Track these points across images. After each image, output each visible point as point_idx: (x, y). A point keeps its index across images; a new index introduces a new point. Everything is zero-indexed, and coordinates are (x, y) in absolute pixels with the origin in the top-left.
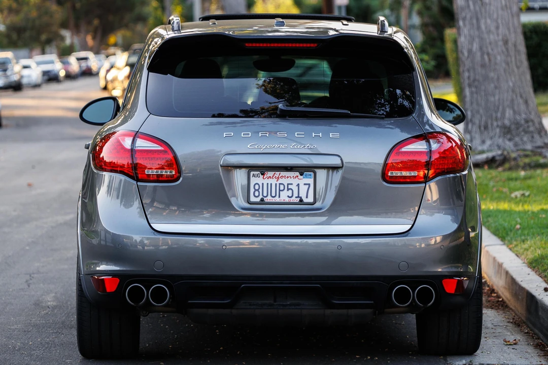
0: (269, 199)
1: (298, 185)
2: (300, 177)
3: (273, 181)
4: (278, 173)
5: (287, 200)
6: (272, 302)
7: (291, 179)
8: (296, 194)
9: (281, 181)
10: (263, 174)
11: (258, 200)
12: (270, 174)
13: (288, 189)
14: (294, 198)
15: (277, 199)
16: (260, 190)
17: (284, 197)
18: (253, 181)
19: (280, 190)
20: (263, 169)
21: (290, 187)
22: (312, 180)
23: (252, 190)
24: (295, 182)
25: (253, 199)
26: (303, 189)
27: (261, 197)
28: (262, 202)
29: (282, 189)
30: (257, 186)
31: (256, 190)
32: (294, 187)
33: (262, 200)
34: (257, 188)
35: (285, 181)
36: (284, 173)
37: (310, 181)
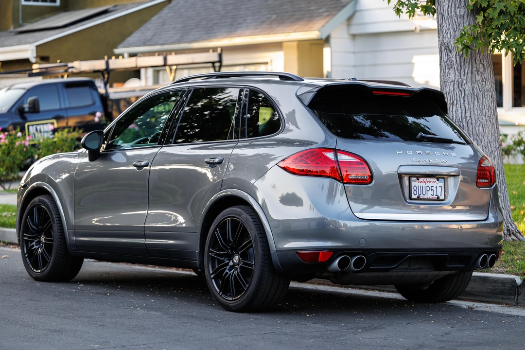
0: (422, 196)
1: (436, 187)
2: (437, 182)
3: (423, 184)
4: (425, 179)
5: (431, 197)
6: (407, 267)
7: (432, 182)
8: (435, 194)
9: (427, 184)
10: (418, 180)
11: (416, 197)
12: (421, 179)
13: (431, 190)
14: (434, 196)
15: (426, 197)
16: (417, 190)
17: (429, 195)
18: (413, 184)
19: (427, 191)
20: (418, 176)
21: (432, 188)
22: (443, 184)
23: (413, 190)
24: (435, 185)
25: (414, 196)
26: (439, 189)
27: (418, 195)
28: (418, 198)
29: (428, 190)
30: (415, 187)
31: (415, 190)
32: (434, 188)
33: (418, 197)
34: (415, 189)
35: (430, 184)
36: (429, 179)
37: (442, 184)
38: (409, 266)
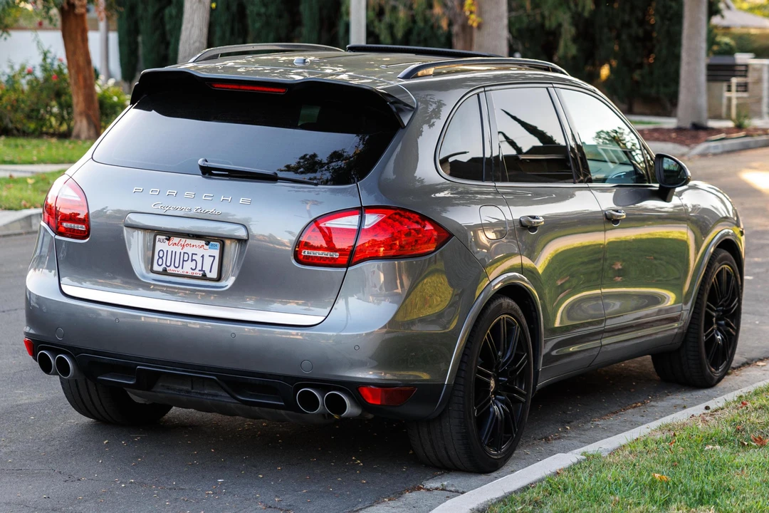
0: (171, 269)
1: (203, 256)
2: (206, 247)
3: (178, 249)
4: (183, 240)
5: (190, 273)
6: (190, 389)
7: (197, 248)
8: (199, 267)
9: (186, 249)
10: (168, 240)
11: (160, 269)
12: (176, 240)
13: (192, 260)
14: (197, 271)
15: (180, 271)
16: (164, 258)
17: (187, 268)
18: (159, 246)
19: (184, 261)
20: (169, 234)
21: (194, 257)
22: (219, 251)
23: (156, 257)
24: (200, 252)
25: (156, 268)
26: (208, 261)
27: (164, 266)
28: (165, 272)
29: (186, 259)
30: (161, 253)
31: (160, 257)
32: (198, 258)
33: (165, 270)
34: (161, 255)
35: (190, 250)
36: (189, 241)
37: (216, 253)
38: (192, 388)
